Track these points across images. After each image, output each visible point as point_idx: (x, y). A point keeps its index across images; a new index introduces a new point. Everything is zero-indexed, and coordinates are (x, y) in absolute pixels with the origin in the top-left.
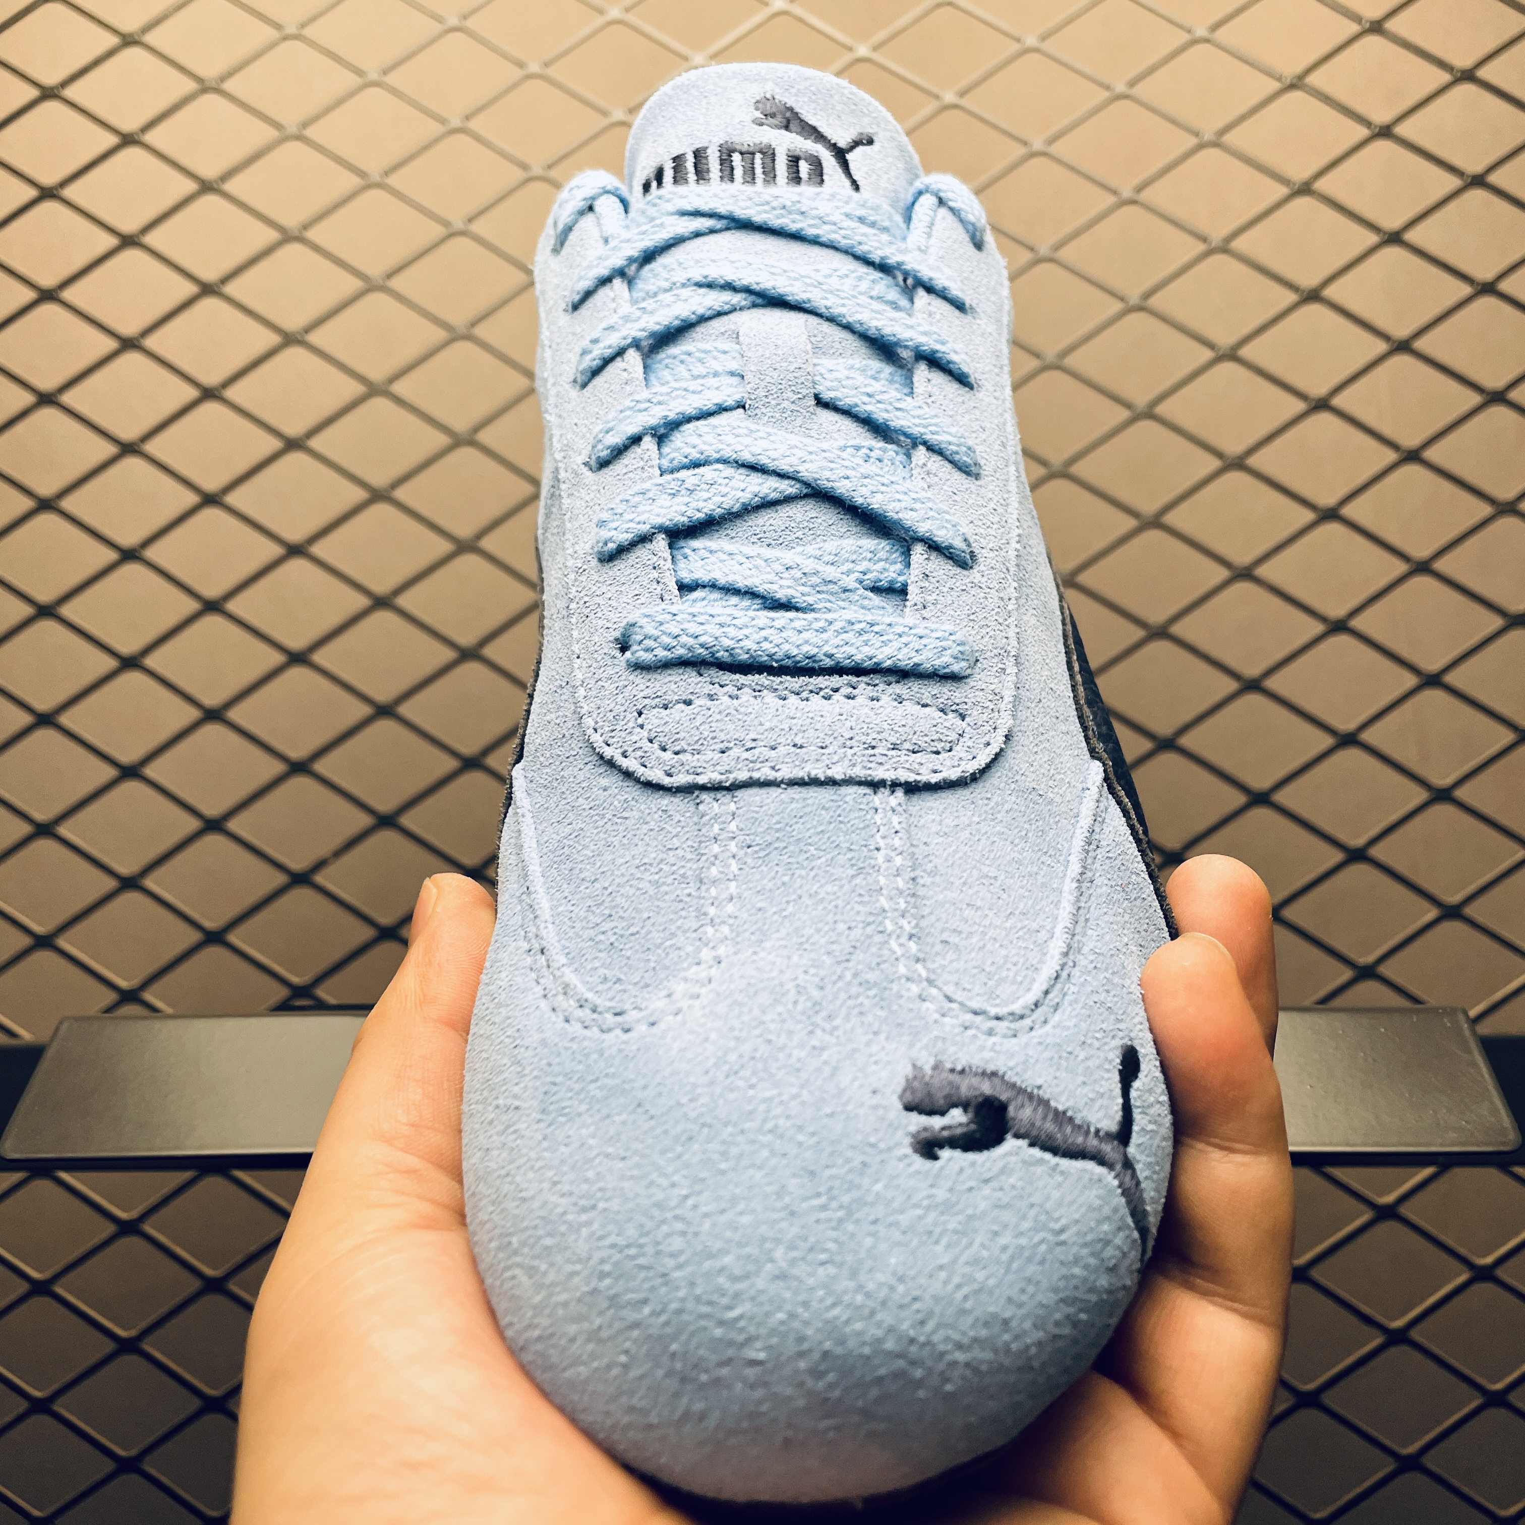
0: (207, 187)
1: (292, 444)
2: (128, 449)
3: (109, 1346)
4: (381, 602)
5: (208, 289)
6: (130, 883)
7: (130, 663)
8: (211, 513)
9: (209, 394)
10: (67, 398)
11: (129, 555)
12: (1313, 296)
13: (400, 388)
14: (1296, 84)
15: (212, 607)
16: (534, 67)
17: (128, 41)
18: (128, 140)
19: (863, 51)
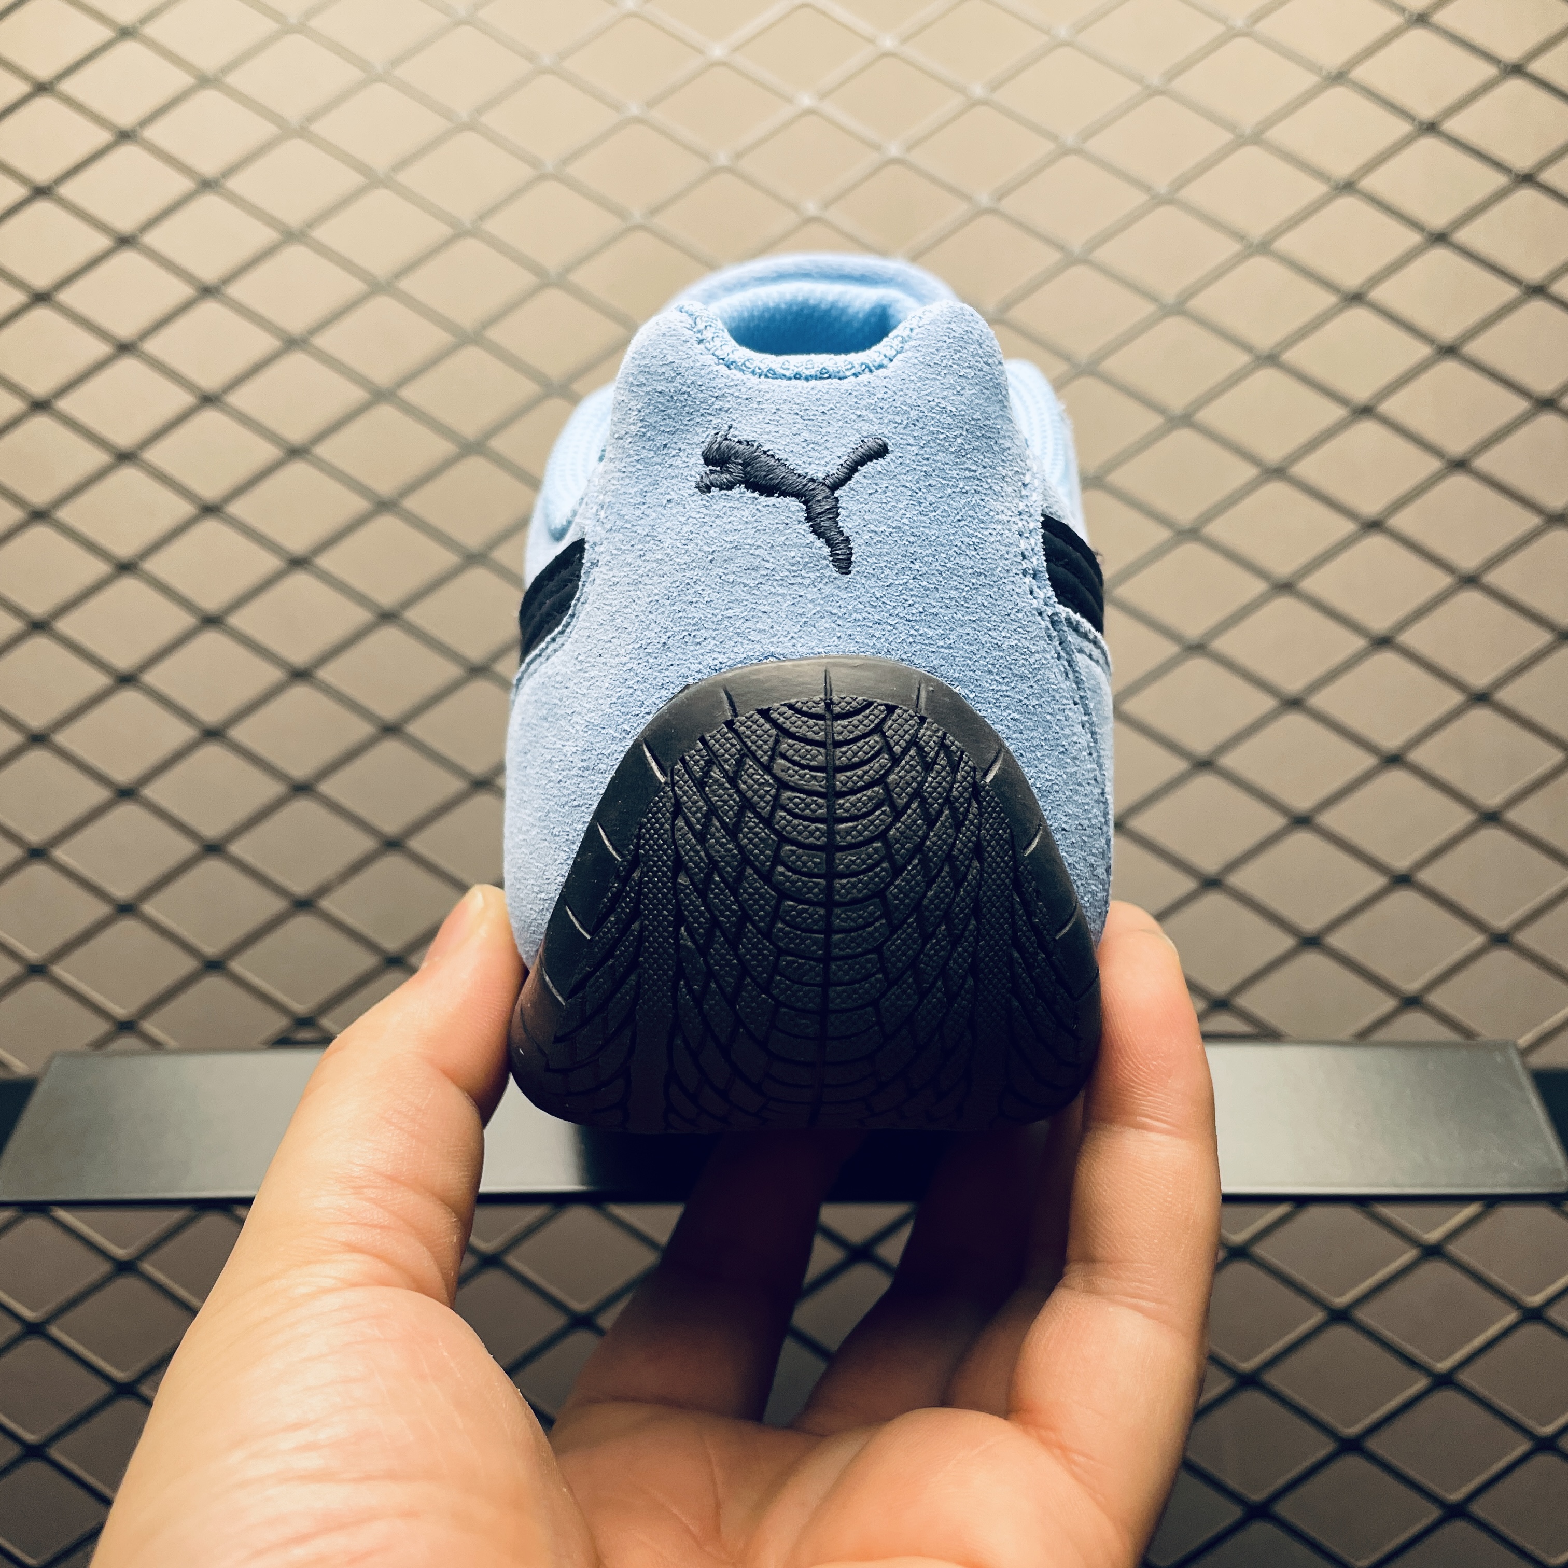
0: (207, 185)
1: (295, 452)
2: (125, 457)
3: (104, 1389)
4: (387, 617)
5: (207, 291)
6: (126, 909)
7: (126, 680)
8: (210, 526)
9: (208, 400)
10: (63, 405)
11: (126, 568)
12: (1356, 298)
13: (409, 393)
14: (1339, 77)
15: (211, 621)
16: (547, 60)
17: (125, 33)
18: (124, 136)
19: (888, 42)
